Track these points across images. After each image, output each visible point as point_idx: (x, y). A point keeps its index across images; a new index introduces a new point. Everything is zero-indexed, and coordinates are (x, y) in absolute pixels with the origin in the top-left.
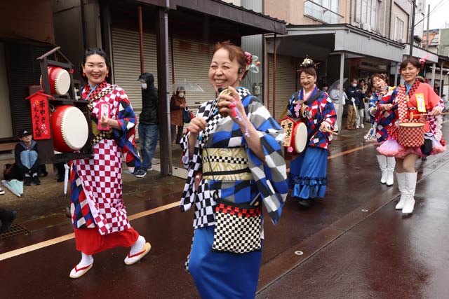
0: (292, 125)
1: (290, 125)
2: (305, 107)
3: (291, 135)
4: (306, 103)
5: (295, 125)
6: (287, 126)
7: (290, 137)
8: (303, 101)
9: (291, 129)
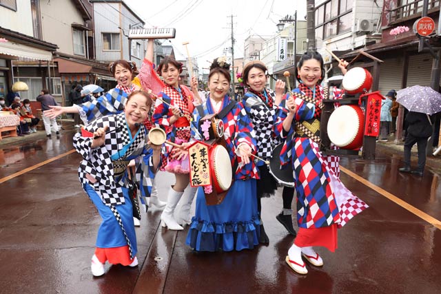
0: (206, 150)
1: (202, 151)
2: (217, 122)
3: (207, 166)
4: (217, 117)
5: (210, 150)
6: (198, 155)
7: (208, 170)
8: (214, 115)
9: (206, 157)
